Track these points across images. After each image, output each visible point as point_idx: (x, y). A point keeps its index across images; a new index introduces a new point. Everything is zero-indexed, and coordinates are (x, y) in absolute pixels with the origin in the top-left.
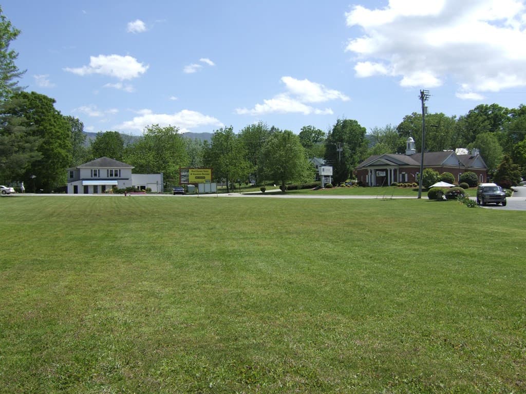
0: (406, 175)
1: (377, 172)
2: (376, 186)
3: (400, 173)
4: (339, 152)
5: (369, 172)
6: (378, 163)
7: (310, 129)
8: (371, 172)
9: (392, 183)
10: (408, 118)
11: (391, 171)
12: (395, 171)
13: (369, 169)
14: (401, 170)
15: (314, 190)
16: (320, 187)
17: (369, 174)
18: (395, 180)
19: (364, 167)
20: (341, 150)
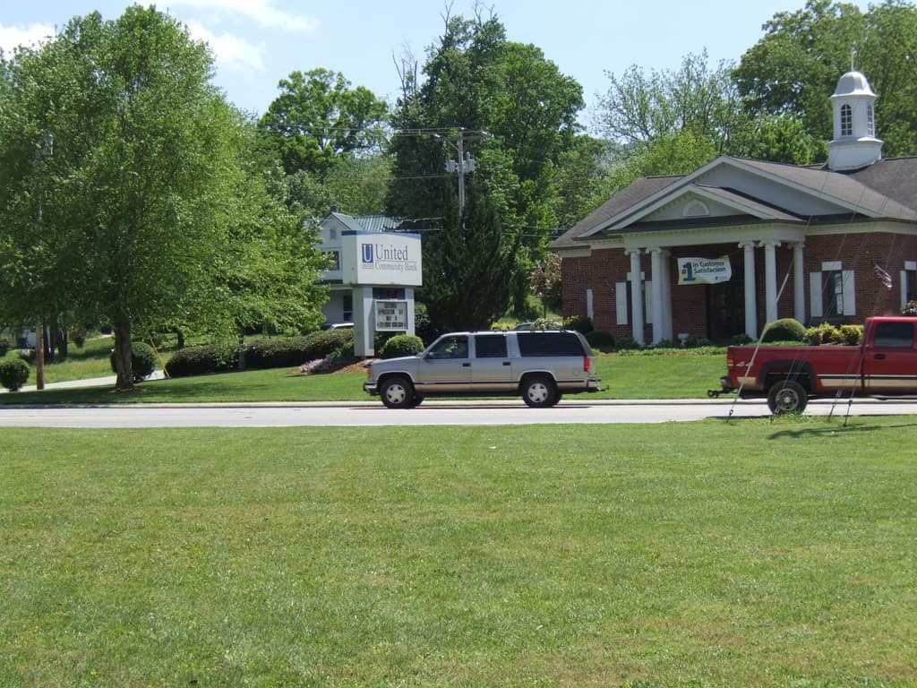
0: (849, 279)
1: (682, 262)
2: (675, 343)
3: (811, 265)
4: (455, 177)
5: (635, 263)
6: (686, 212)
7: (324, 87)
8: (645, 261)
9: (772, 322)
10: (785, 26)
11: (760, 254)
12: (784, 253)
13: (632, 245)
14: (817, 250)
15: (316, 371)
16: (350, 357)
17: (635, 275)
18: (786, 308)
19: (600, 235)
20: (467, 165)
